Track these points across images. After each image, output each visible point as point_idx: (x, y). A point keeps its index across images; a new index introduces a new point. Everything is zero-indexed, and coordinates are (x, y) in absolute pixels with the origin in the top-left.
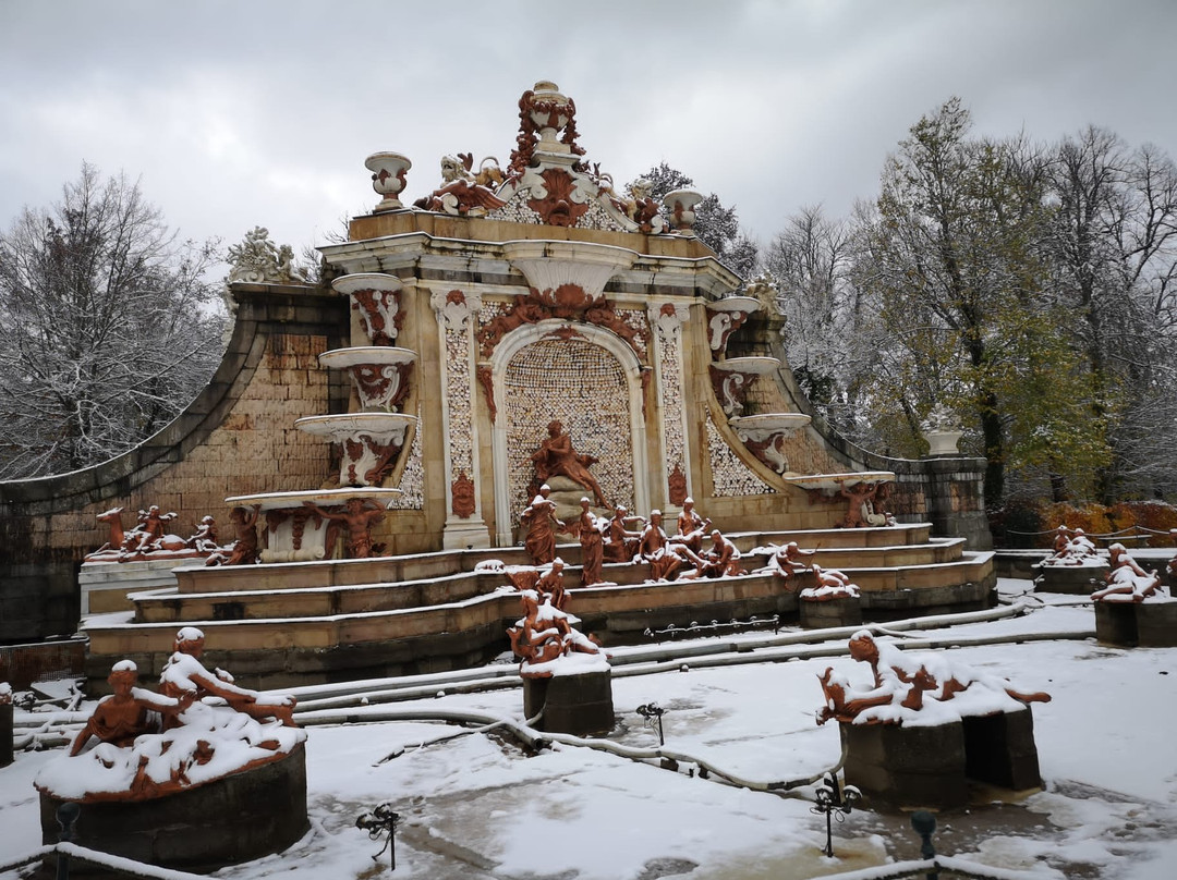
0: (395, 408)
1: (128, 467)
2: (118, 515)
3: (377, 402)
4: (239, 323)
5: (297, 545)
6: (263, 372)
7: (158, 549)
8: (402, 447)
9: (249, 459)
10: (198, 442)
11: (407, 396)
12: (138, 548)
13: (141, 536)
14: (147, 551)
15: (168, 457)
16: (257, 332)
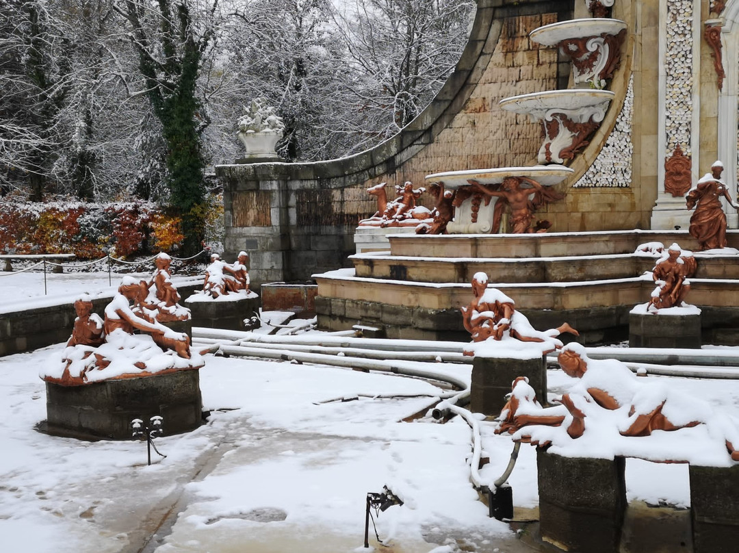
0: (603, 82)
1: (394, 150)
2: (383, 188)
3: (585, 78)
4: (479, 10)
5: (475, 219)
6: (498, 56)
7: (409, 218)
8: (601, 123)
9: (485, 139)
10: (445, 125)
11: (617, 68)
12: (394, 217)
13: (397, 207)
14: (400, 220)
15: (422, 140)
16: (493, 18)
